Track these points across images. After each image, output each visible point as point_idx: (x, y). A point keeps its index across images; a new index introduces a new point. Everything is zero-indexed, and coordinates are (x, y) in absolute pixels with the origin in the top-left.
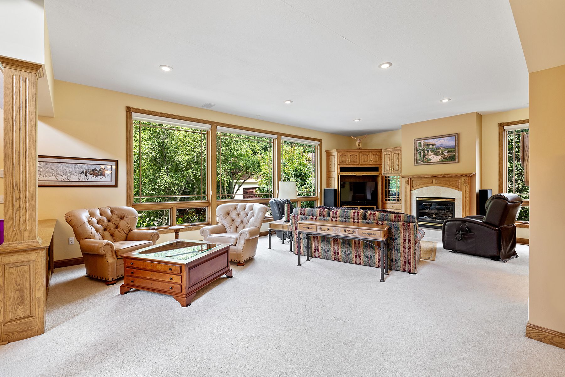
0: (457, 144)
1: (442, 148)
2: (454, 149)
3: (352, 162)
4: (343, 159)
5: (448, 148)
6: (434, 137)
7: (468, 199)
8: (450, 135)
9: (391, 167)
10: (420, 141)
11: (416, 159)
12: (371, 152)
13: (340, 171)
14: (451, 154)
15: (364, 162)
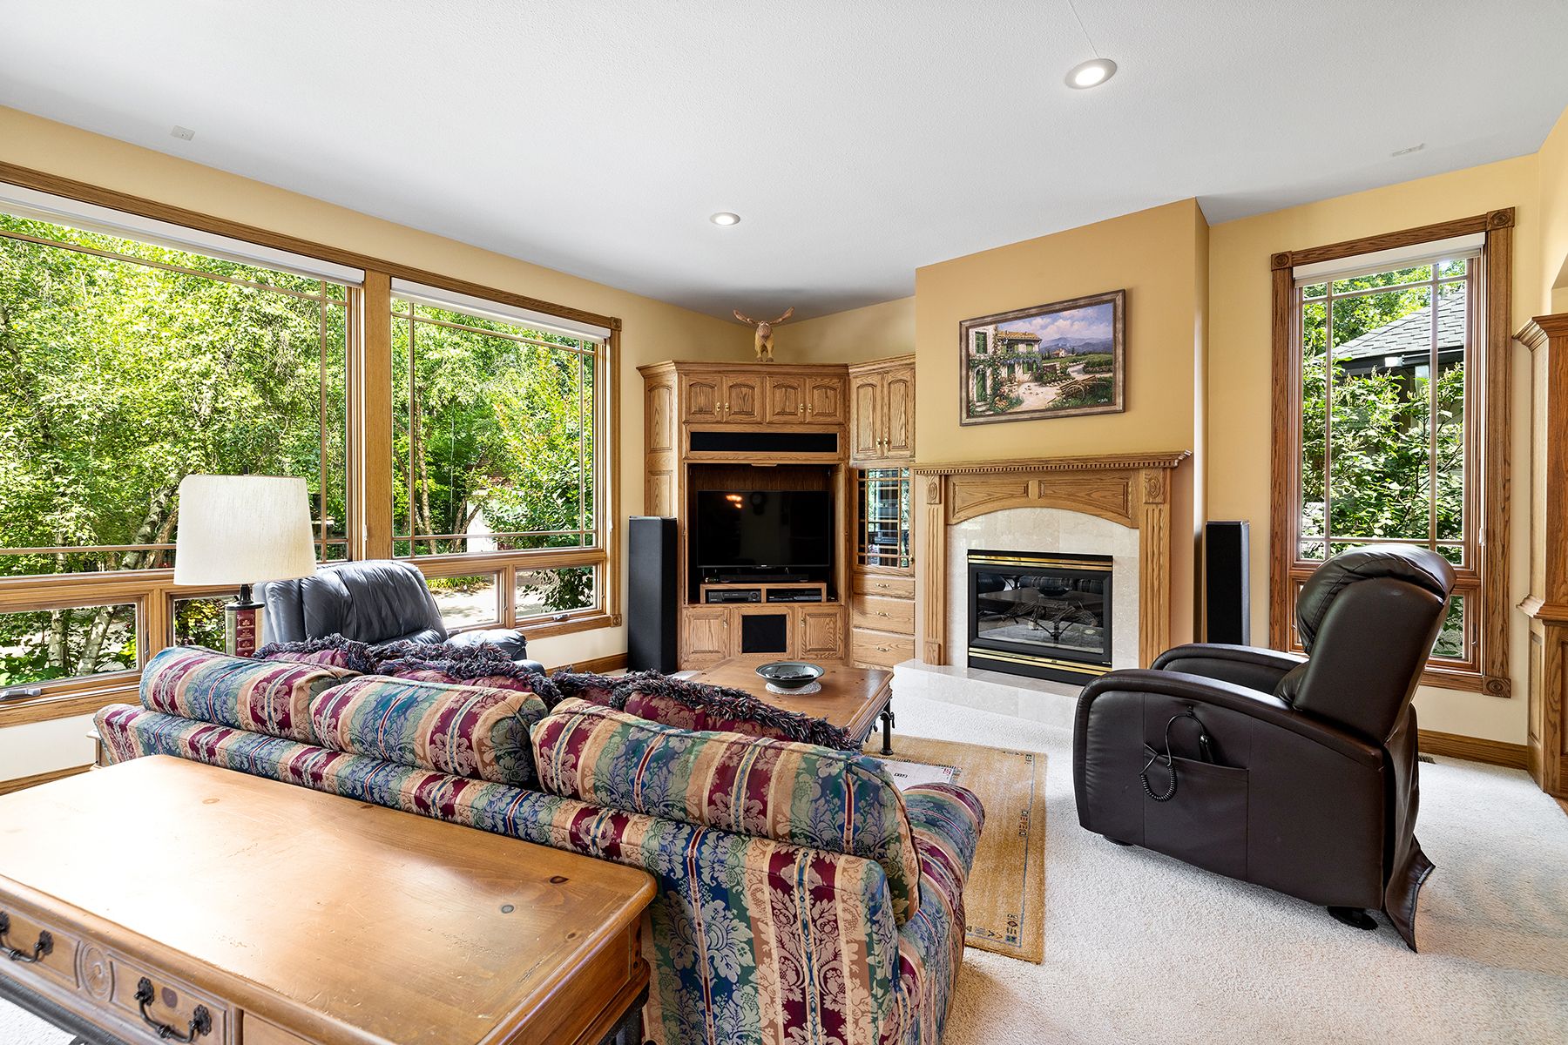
0: (1120, 336)
1: (1062, 354)
2: (1108, 357)
3: (735, 413)
4: (702, 401)
5: (1084, 354)
6: (1033, 311)
7: (1165, 560)
8: (1094, 301)
9: (878, 433)
10: (980, 329)
11: (968, 402)
12: (810, 376)
13: (692, 449)
14: (1098, 376)
15: (782, 413)
